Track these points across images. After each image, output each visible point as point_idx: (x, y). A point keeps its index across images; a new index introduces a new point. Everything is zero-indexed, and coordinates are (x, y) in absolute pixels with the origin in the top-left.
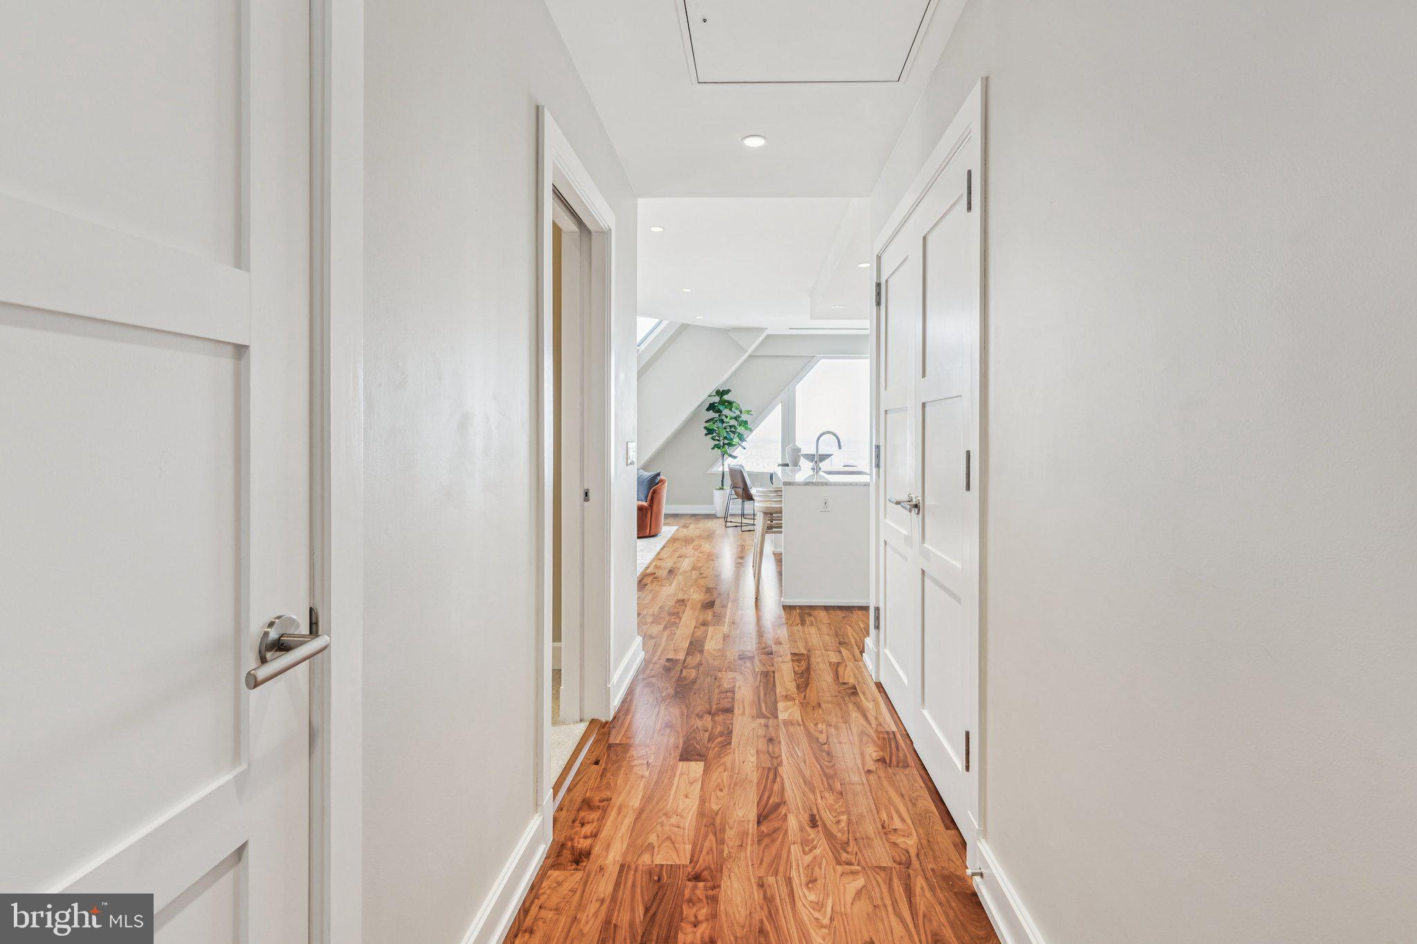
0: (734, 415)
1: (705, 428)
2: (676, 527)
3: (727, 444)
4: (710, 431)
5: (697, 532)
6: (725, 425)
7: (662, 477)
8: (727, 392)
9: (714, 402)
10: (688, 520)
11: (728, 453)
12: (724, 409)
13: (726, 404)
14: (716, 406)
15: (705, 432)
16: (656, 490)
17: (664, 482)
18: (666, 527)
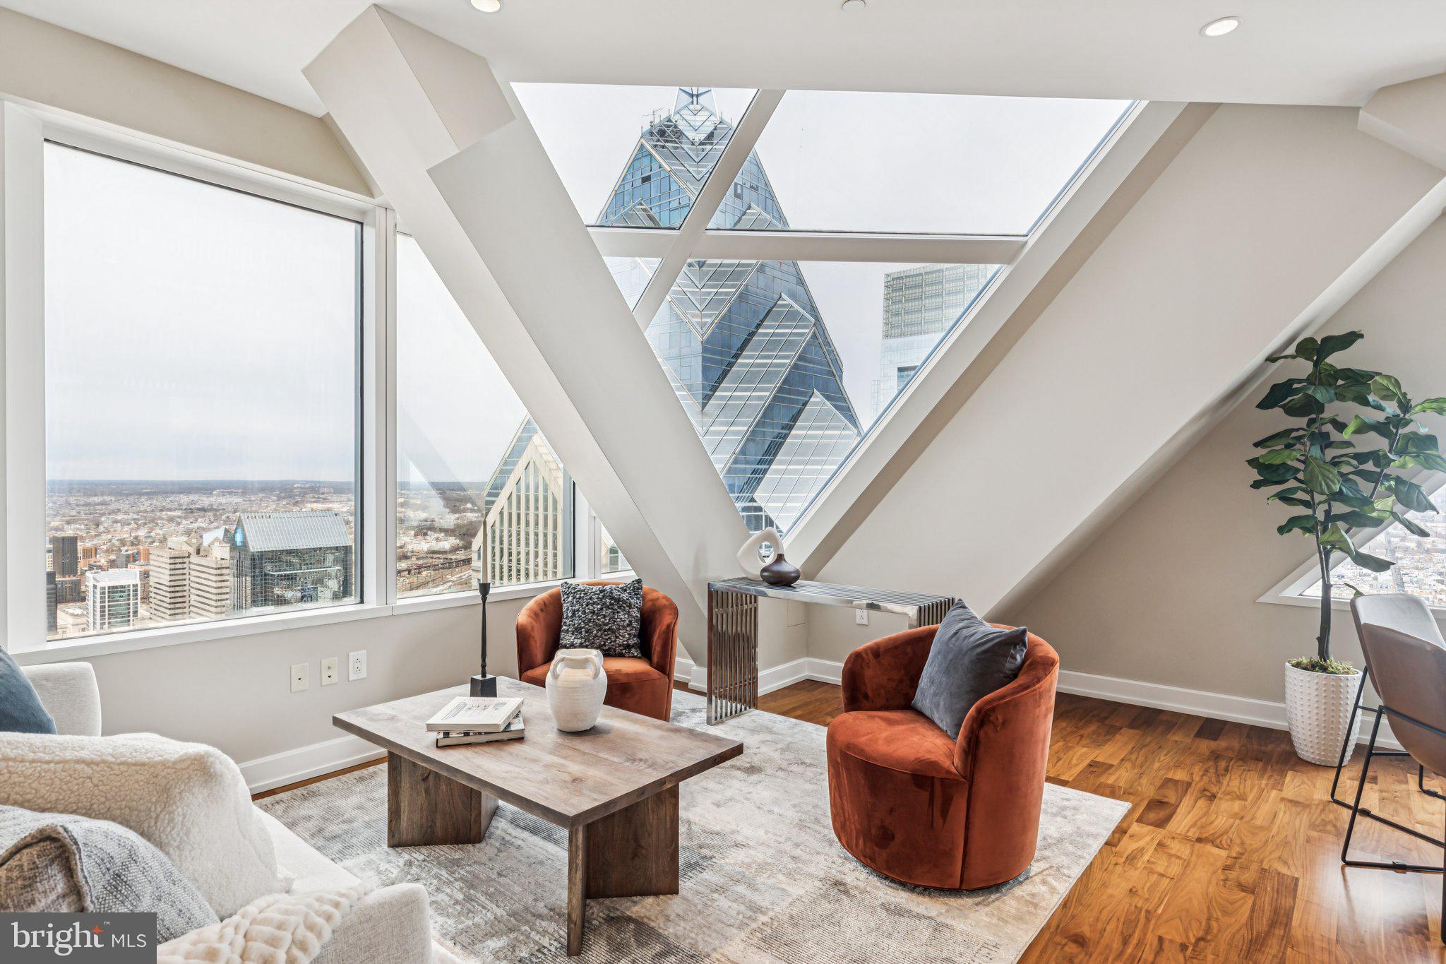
0: (1380, 417)
1: (1253, 462)
2: (1116, 810)
3: (1343, 517)
4: (1269, 473)
5: (1201, 882)
6: (1331, 453)
7: (1048, 650)
8: (1350, 339)
9: (1290, 380)
10: (1177, 766)
11: (1347, 551)
12: (1331, 401)
13: (1340, 382)
14: (1297, 391)
15: (1255, 475)
16: (993, 710)
17: (1041, 672)
18: (1075, 809)
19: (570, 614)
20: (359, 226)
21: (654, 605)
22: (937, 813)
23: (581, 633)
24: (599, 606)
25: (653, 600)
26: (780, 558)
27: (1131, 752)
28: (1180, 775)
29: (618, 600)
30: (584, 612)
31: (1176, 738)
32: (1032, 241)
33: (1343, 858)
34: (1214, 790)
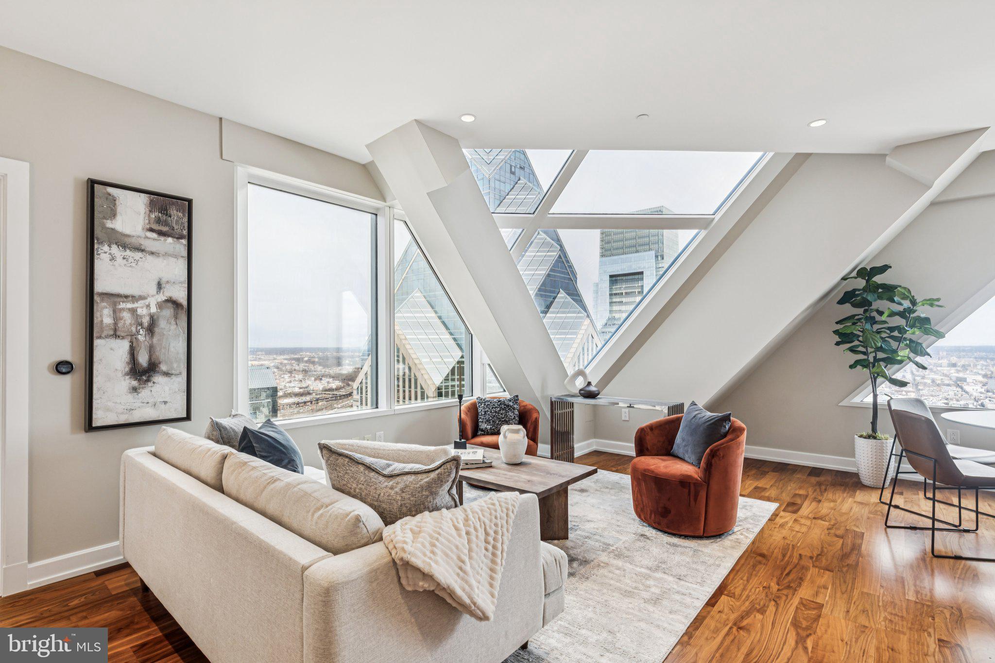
0: (901, 308)
1: (836, 332)
2: (773, 506)
3: (883, 360)
4: (844, 338)
5: (817, 533)
6: (876, 327)
7: (739, 423)
8: (884, 268)
9: (854, 289)
10: (800, 488)
11: (885, 377)
12: (875, 300)
13: (880, 290)
14: (858, 295)
15: (837, 338)
16: (718, 450)
17: (739, 433)
18: (751, 506)
19: (483, 413)
20: (374, 216)
21: (525, 408)
22: (692, 499)
23: (490, 422)
24: (499, 409)
25: (524, 406)
26: (589, 384)
27: (776, 482)
28: (802, 492)
29: (508, 406)
30: (491, 412)
31: (798, 476)
32: (717, 217)
33: (886, 524)
34: (820, 498)
